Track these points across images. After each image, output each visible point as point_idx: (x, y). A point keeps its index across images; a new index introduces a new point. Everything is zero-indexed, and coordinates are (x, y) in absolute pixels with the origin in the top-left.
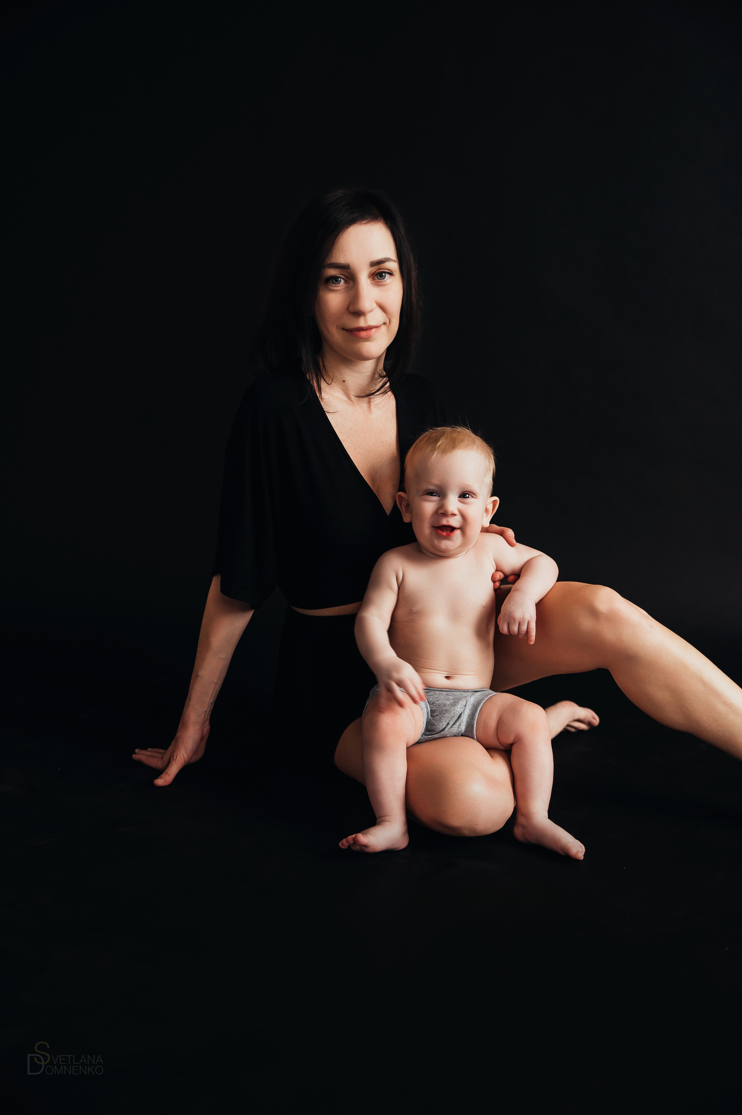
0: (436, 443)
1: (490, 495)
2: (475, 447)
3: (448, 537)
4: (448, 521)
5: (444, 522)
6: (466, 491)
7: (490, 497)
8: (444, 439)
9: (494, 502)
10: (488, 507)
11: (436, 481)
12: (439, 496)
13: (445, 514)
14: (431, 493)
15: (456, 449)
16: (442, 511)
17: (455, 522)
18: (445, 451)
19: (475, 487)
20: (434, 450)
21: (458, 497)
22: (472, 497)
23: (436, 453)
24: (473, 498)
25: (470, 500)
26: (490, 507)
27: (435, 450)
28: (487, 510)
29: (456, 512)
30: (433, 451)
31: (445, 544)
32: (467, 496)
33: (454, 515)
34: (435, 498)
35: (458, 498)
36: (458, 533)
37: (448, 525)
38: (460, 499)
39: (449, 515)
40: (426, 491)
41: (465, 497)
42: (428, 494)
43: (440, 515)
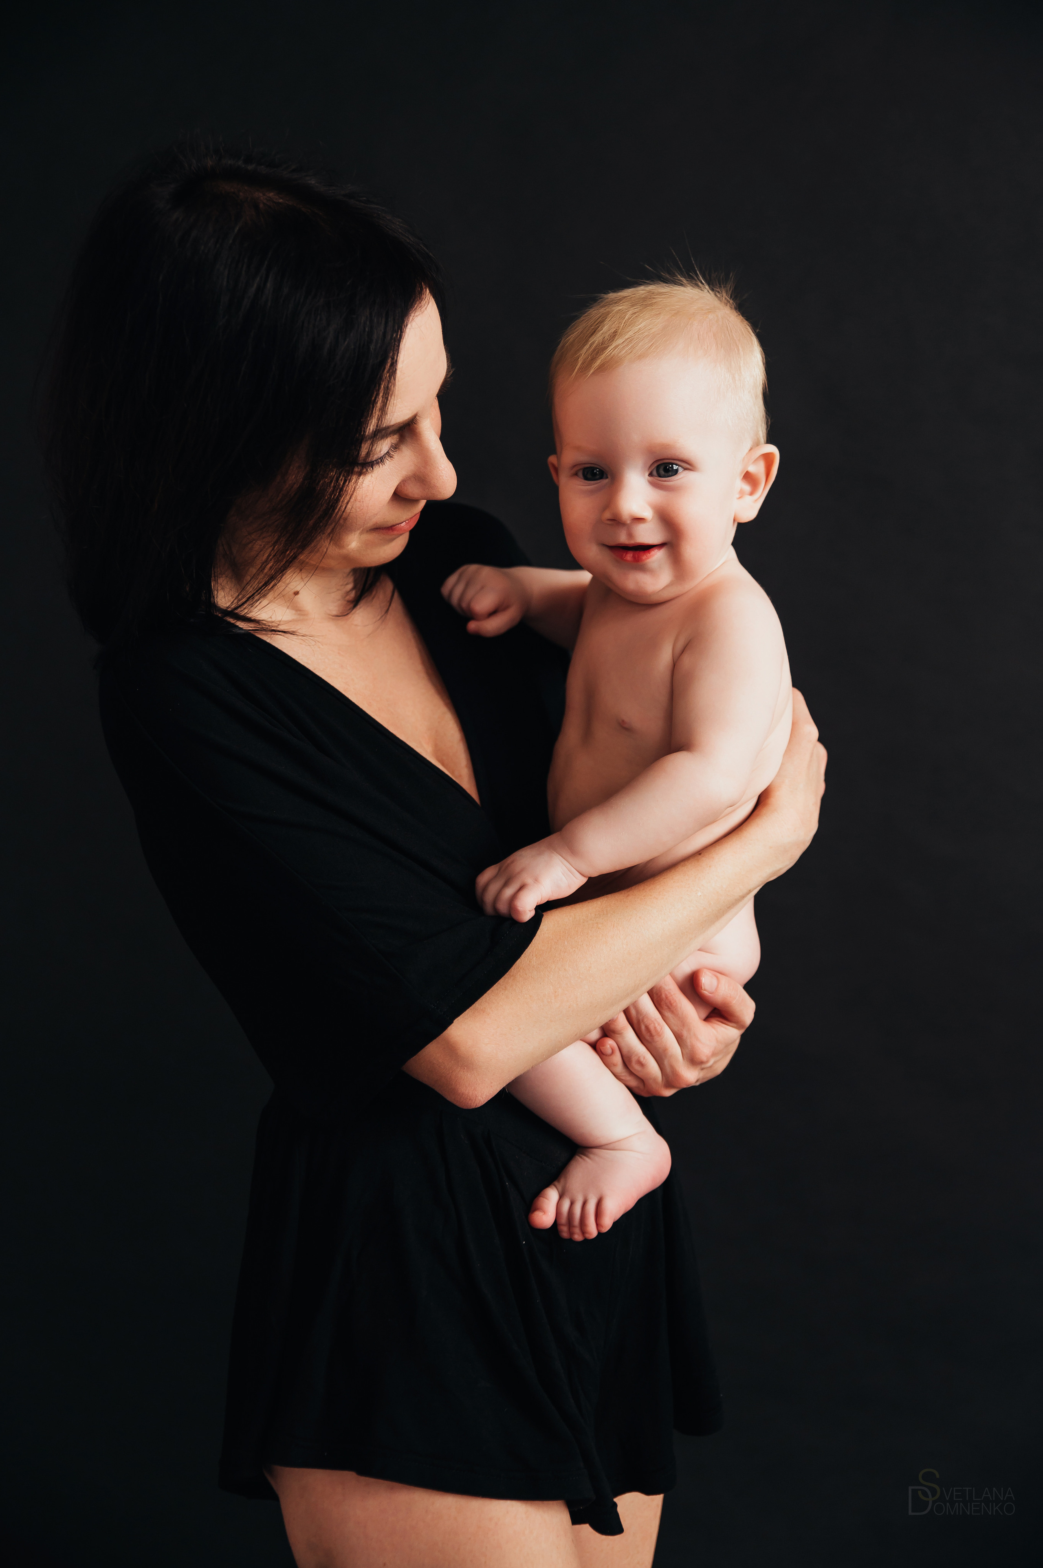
3: (639, 566)
4: (630, 535)
5: (622, 535)
6: (667, 457)
9: (768, 458)
10: (749, 471)
13: (617, 521)
14: (587, 475)
16: (607, 515)
17: (646, 533)
22: (685, 469)
24: (690, 472)
25: (683, 477)
26: (756, 469)
29: (644, 512)
31: (636, 581)
32: (673, 467)
33: (639, 520)
34: (595, 486)
35: (651, 475)
36: (657, 557)
37: (632, 542)
38: (656, 479)
39: (628, 522)
40: (574, 466)
41: (670, 473)
42: (580, 474)
43: (608, 523)
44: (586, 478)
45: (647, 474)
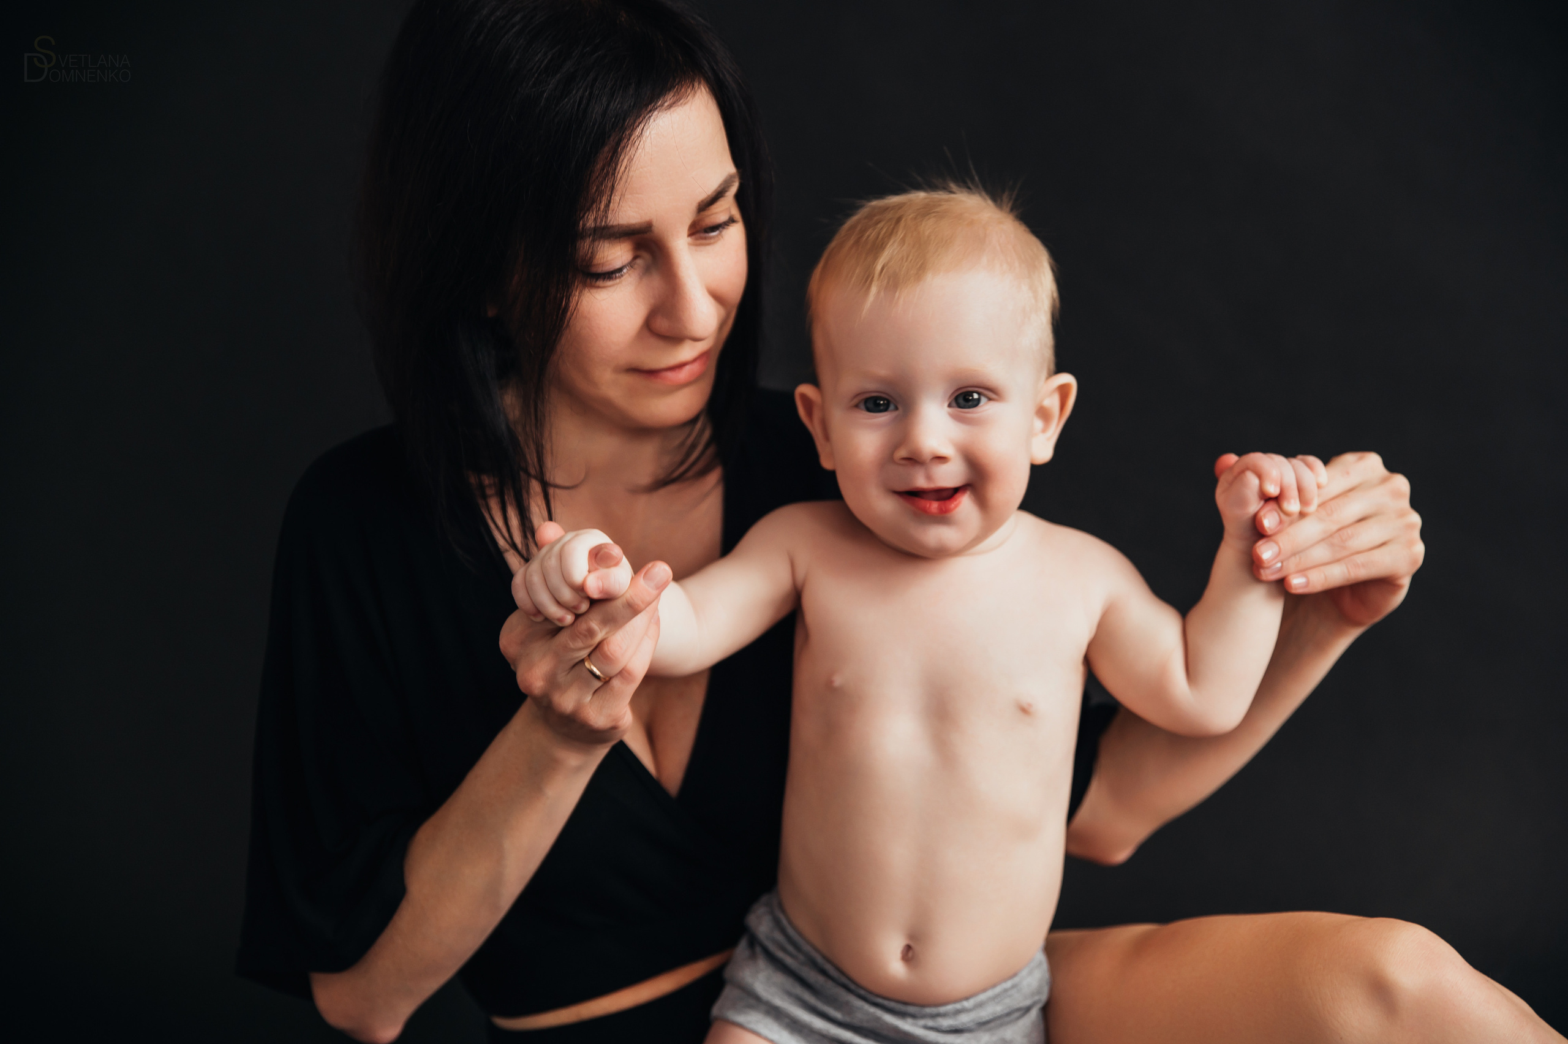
0: (876, 258)
1: (1044, 374)
3: (943, 518)
4: (929, 478)
5: (920, 479)
6: (966, 385)
7: (1048, 380)
8: (896, 244)
9: (1063, 390)
10: (1045, 402)
11: (880, 367)
12: (892, 409)
13: (914, 460)
16: (902, 453)
17: (950, 475)
19: (993, 370)
20: (869, 278)
22: (990, 399)
24: (992, 402)
25: (986, 409)
26: (1051, 400)
27: (871, 281)
28: (1043, 413)
29: (947, 450)
30: (868, 282)
31: (936, 535)
32: (976, 396)
33: (941, 459)
34: (883, 418)
35: (950, 406)
36: (965, 505)
37: (931, 486)
38: (956, 410)
39: (928, 461)
40: (857, 395)
41: (970, 403)
42: (862, 406)
43: (903, 462)
44: (869, 410)
45: (946, 404)
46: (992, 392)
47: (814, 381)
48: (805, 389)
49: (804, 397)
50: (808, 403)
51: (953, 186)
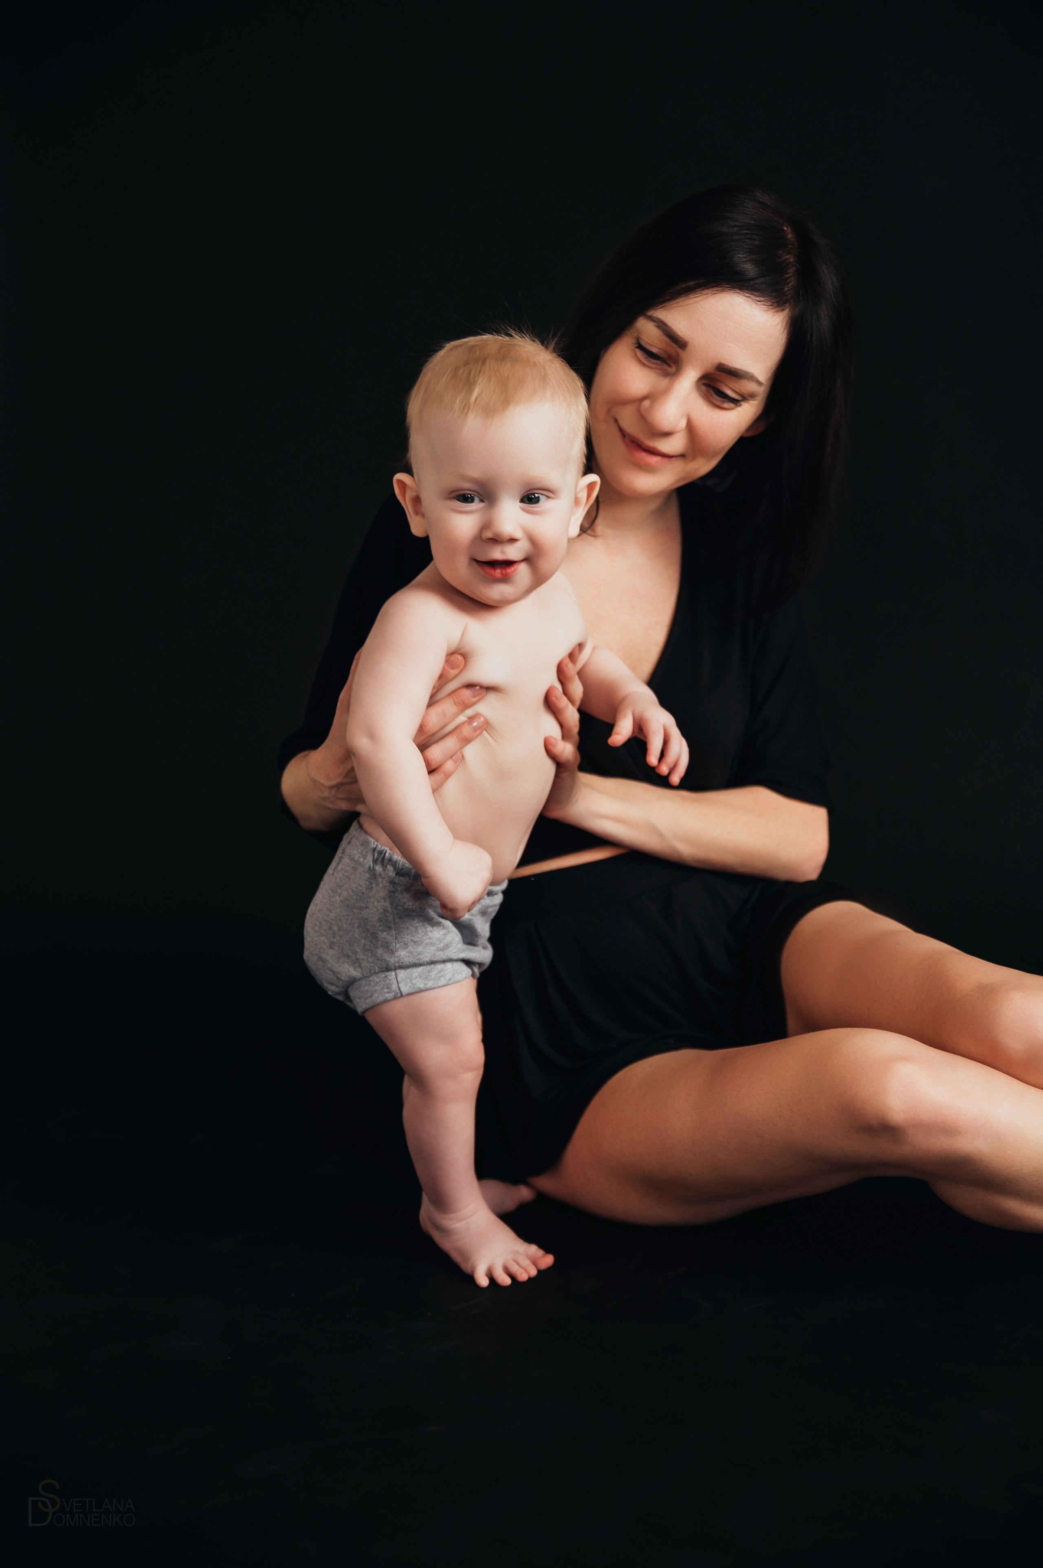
1: (581, 474)
2: (548, 394)
3: (505, 579)
4: (503, 552)
5: (497, 554)
7: (582, 477)
8: (485, 382)
9: (591, 486)
10: (579, 495)
11: (474, 472)
12: (482, 501)
13: (497, 538)
14: (465, 498)
15: (511, 408)
16: (488, 534)
17: (517, 551)
18: (490, 411)
19: (550, 475)
20: (466, 408)
21: (518, 501)
22: (548, 497)
23: (471, 416)
24: (550, 499)
25: (545, 504)
26: (583, 495)
27: (468, 411)
28: (577, 501)
29: (518, 534)
30: (466, 410)
31: (496, 591)
32: (538, 496)
33: (513, 540)
36: (521, 569)
37: (503, 558)
38: (523, 505)
39: (504, 541)
41: (534, 501)
43: (486, 541)
46: (550, 492)
47: (409, 470)
48: (400, 476)
49: (400, 482)
50: (402, 485)
51: (512, 332)
